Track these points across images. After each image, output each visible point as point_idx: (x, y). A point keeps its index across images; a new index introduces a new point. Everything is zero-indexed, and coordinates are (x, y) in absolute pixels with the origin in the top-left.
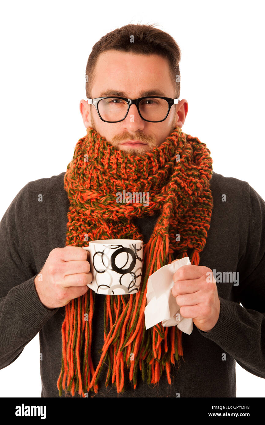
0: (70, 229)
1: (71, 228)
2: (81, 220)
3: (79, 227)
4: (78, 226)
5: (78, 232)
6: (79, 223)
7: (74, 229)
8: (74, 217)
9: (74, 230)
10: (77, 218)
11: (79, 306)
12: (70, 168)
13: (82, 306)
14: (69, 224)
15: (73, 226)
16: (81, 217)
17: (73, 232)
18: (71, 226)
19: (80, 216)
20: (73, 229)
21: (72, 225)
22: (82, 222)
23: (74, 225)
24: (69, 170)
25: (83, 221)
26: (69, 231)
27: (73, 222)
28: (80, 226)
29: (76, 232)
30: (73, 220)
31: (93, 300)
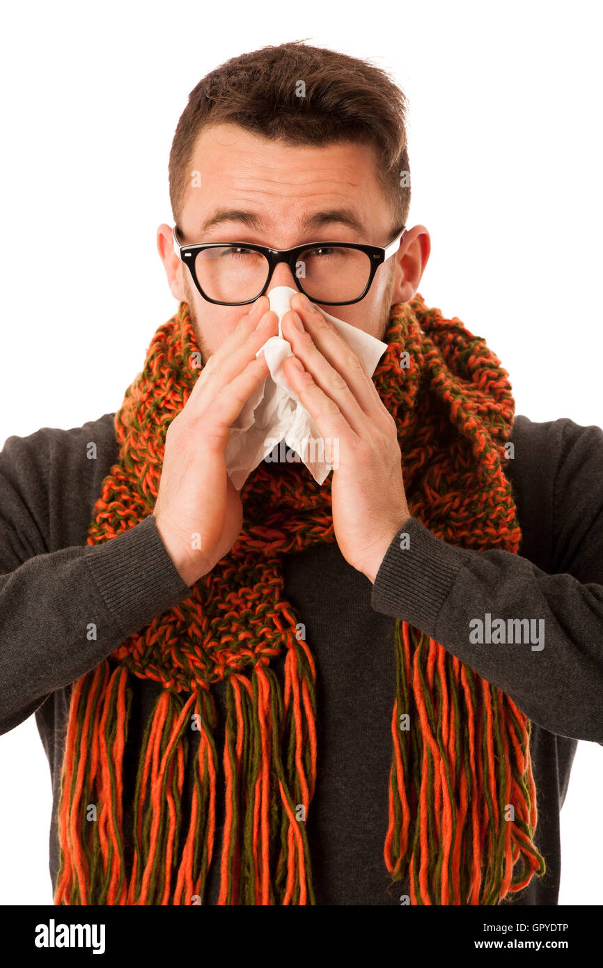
0: (100, 518)
1: (105, 515)
2: (132, 507)
3: (124, 520)
4: (122, 516)
5: (119, 531)
6: (127, 511)
7: (110, 520)
8: (120, 493)
9: (110, 525)
10: (125, 497)
11: (87, 717)
12: (131, 395)
13: (94, 719)
14: (100, 504)
15: (111, 512)
16: (135, 499)
17: (106, 527)
18: (105, 510)
19: (133, 496)
20: (105, 520)
21: (109, 509)
22: (132, 512)
23: (114, 511)
24: (129, 399)
25: (135, 509)
26: (96, 523)
27: (112, 504)
28: (127, 519)
29: (115, 531)
30: (112, 499)
31: (124, 710)
